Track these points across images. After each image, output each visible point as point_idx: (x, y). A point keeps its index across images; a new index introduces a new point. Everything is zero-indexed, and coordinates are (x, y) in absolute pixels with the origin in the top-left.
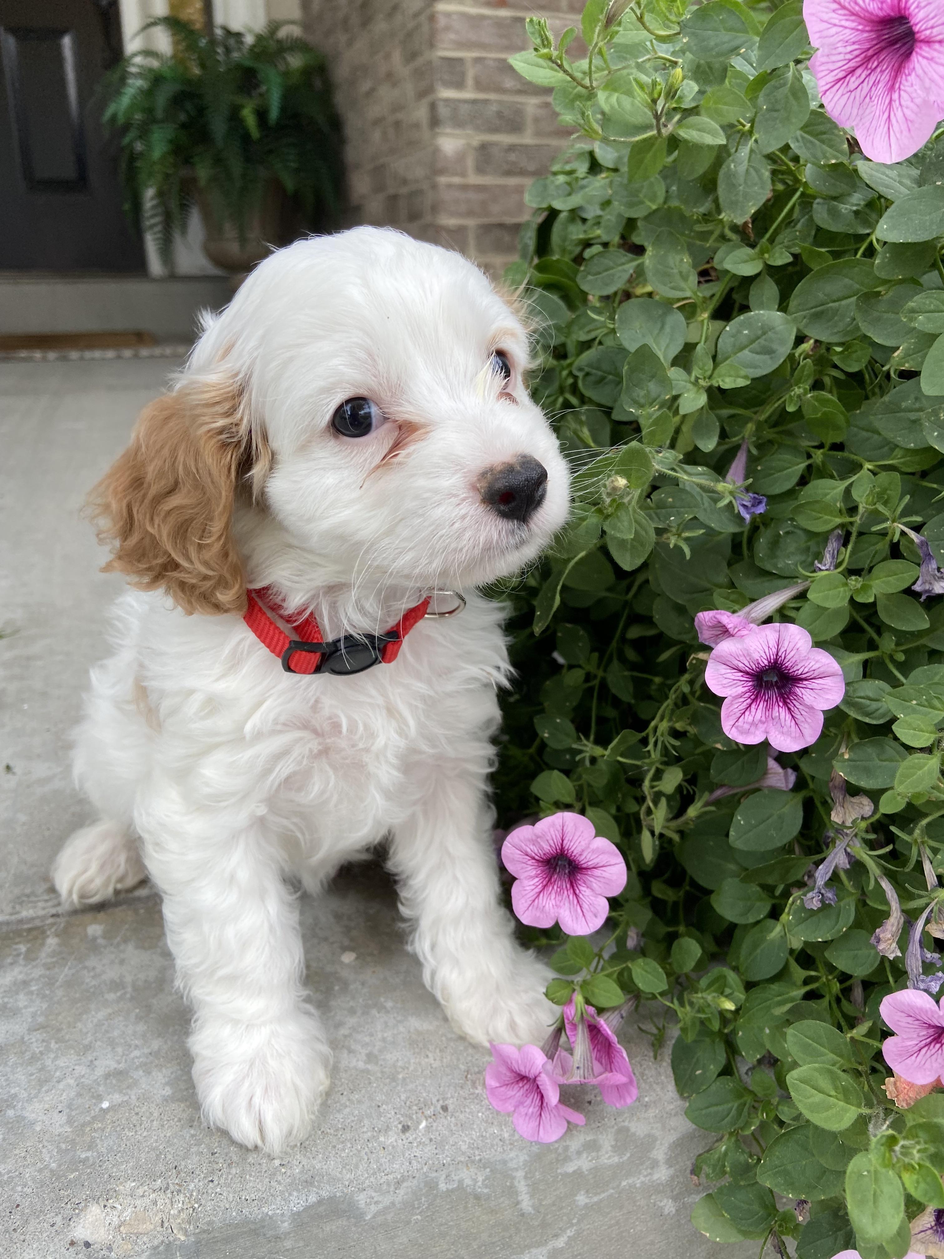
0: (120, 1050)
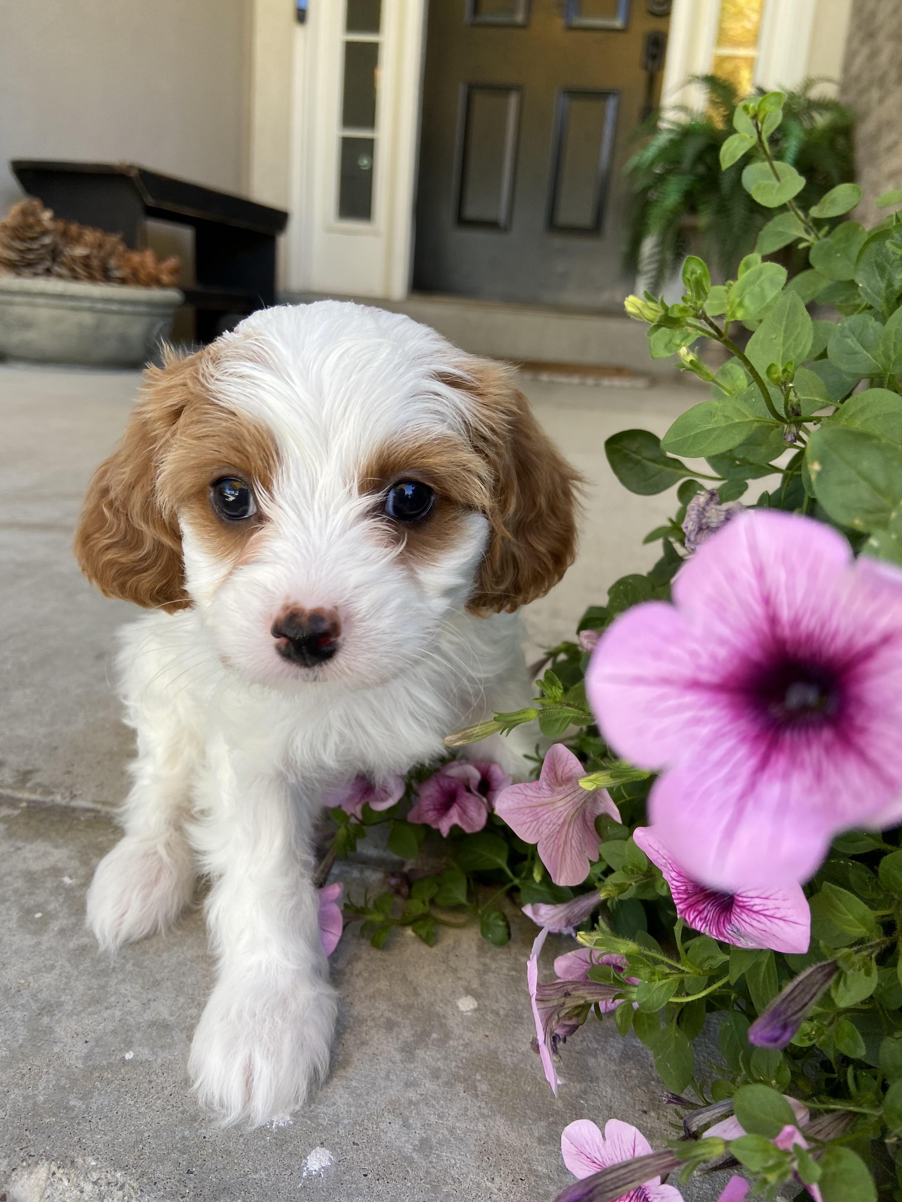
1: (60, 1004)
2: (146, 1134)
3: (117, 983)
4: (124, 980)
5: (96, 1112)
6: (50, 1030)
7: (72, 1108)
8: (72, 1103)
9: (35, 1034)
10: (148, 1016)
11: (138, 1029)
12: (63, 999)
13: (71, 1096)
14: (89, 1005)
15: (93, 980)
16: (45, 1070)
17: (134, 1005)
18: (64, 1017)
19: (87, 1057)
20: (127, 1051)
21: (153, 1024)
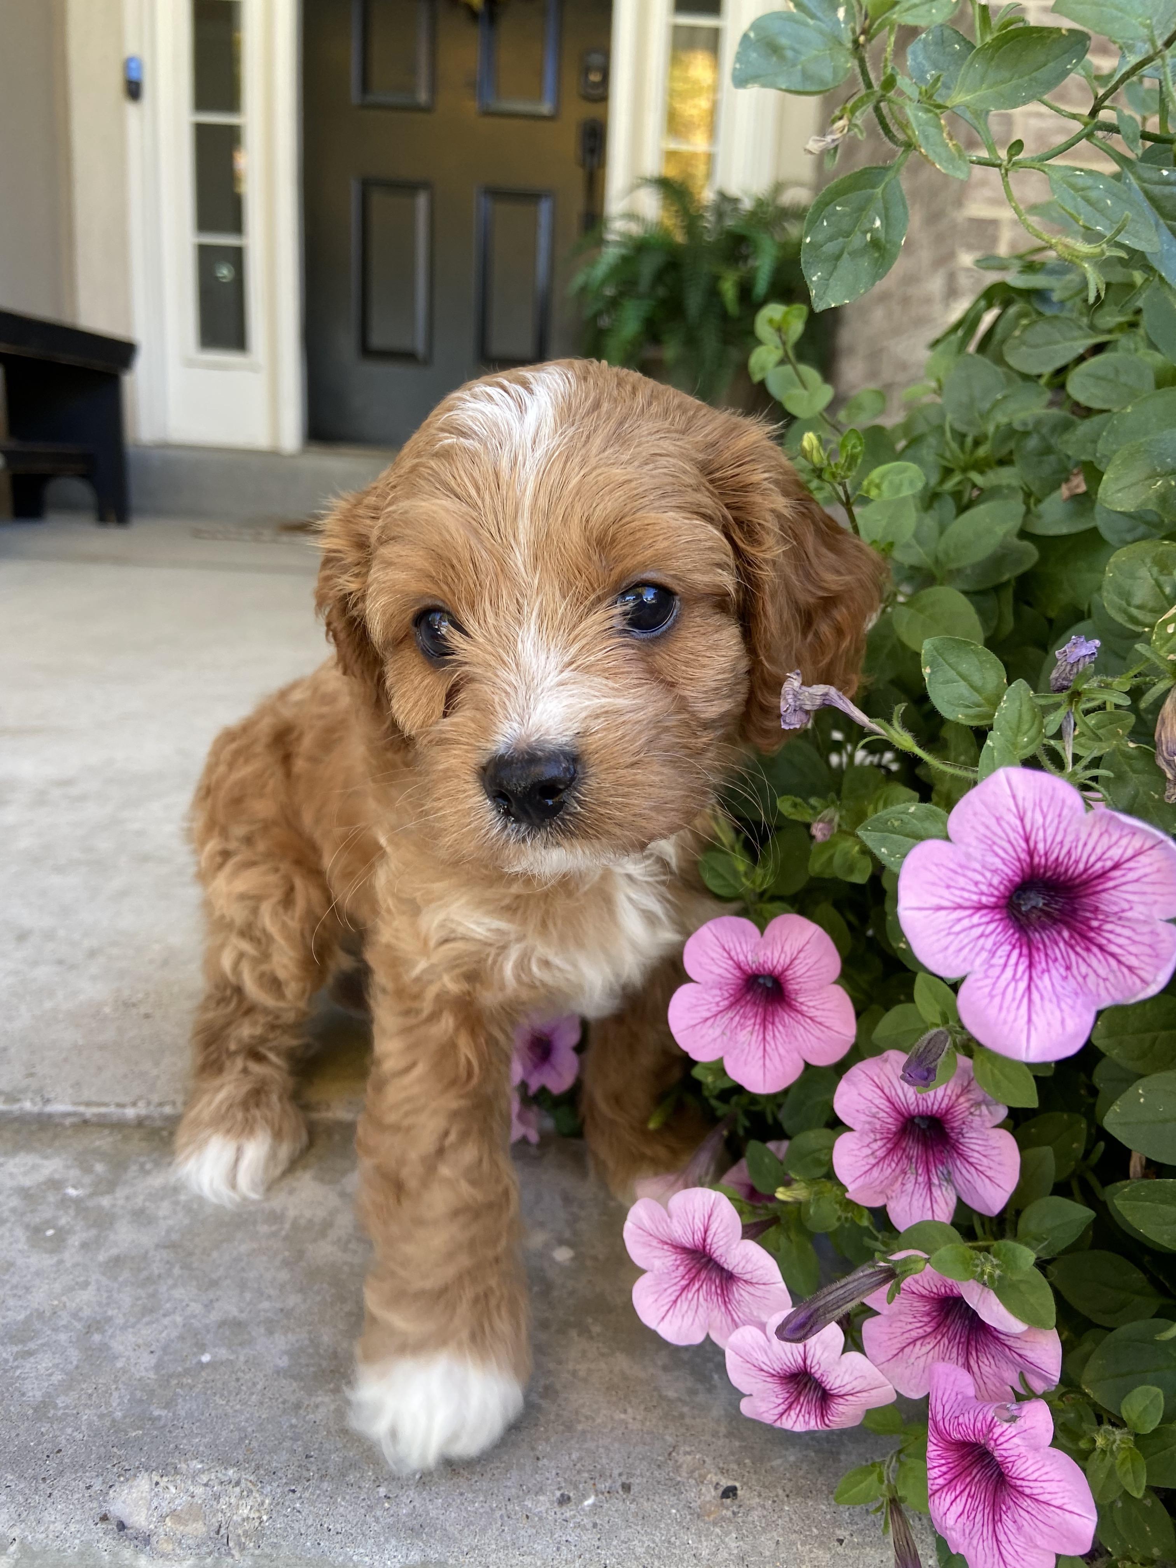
0: (248, 1296)
1: (109, 1319)
2: (250, 1429)
3: (168, 1290)
4: (174, 1286)
5: (185, 1418)
6: (104, 1347)
7: (159, 1418)
8: (156, 1413)
9: (90, 1353)
10: (215, 1316)
11: (208, 1331)
12: (110, 1313)
13: (152, 1408)
14: (143, 1315)
15: (139, 1290)
16: (114, 1387)
17: (196, 1308)
18: (118, 1332)
19: (158, 1367)
20: (203, 1354)
21: (222, 1324)
